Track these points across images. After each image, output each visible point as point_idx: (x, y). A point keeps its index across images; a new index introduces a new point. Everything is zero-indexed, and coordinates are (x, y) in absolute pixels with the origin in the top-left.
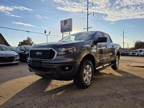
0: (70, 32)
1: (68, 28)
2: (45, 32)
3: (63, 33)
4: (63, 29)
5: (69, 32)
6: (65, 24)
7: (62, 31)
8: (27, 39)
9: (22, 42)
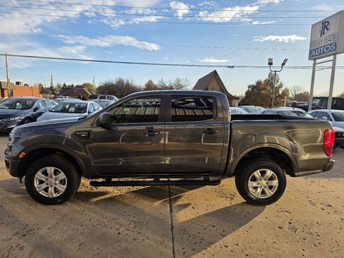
0: (335, 54)
1: (330, 45)
2: (270, 64)
3: (315, 60)
4: (315, 50)
5: (332, 58)
6: (322, 33)
7: (313, 56)
8: (268, 78)
9: (255, 84)
